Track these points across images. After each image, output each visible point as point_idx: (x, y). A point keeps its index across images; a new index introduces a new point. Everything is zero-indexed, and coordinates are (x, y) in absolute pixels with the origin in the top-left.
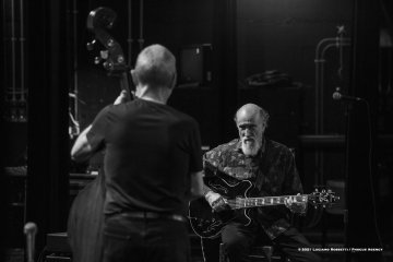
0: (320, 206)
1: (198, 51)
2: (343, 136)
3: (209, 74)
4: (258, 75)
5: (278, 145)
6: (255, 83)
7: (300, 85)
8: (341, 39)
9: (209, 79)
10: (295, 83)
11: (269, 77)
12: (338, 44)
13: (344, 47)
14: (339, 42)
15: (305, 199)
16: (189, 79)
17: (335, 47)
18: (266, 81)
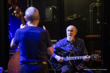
0: (94, 59)
1: (51, 9)
2: (100, 36)
3: (55, 16)
4: (71, 16)
5: (79, 39)
6: (70, 19)
7: (85, 19)
8: (98, 3)
9: (55, 18)
10: (83, 19)
11: (74, 17)
12: (97, 5)
13: (99, 6)
14: (97, 4)
15: (89, 57)
16: (48, 18)
17: (96, 6)
18: (74, 18)
